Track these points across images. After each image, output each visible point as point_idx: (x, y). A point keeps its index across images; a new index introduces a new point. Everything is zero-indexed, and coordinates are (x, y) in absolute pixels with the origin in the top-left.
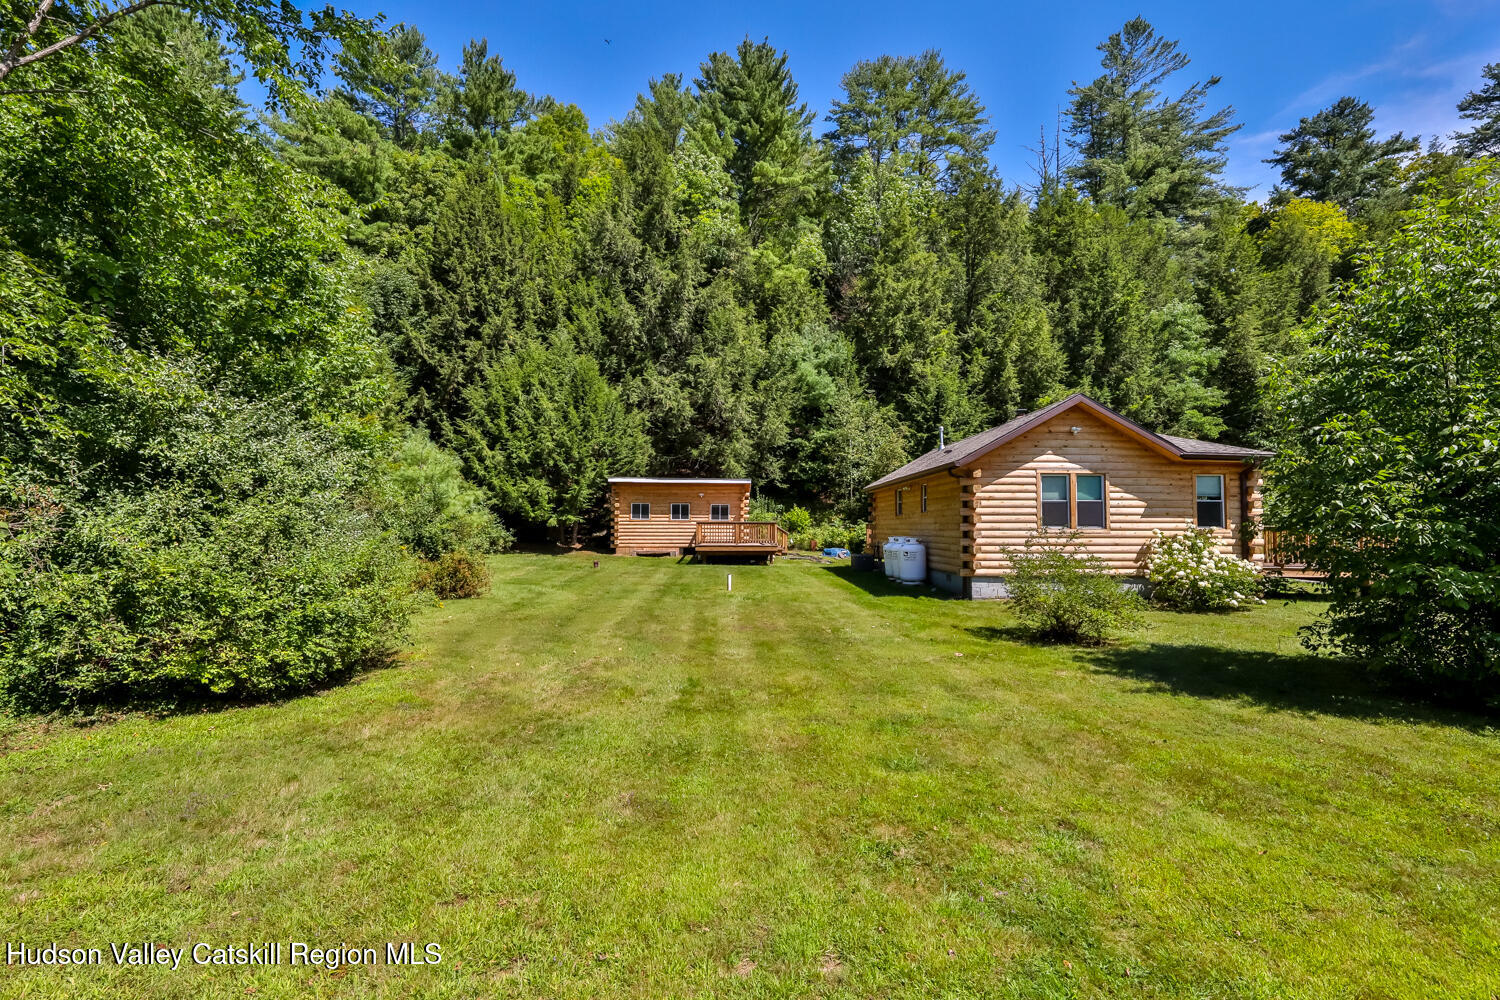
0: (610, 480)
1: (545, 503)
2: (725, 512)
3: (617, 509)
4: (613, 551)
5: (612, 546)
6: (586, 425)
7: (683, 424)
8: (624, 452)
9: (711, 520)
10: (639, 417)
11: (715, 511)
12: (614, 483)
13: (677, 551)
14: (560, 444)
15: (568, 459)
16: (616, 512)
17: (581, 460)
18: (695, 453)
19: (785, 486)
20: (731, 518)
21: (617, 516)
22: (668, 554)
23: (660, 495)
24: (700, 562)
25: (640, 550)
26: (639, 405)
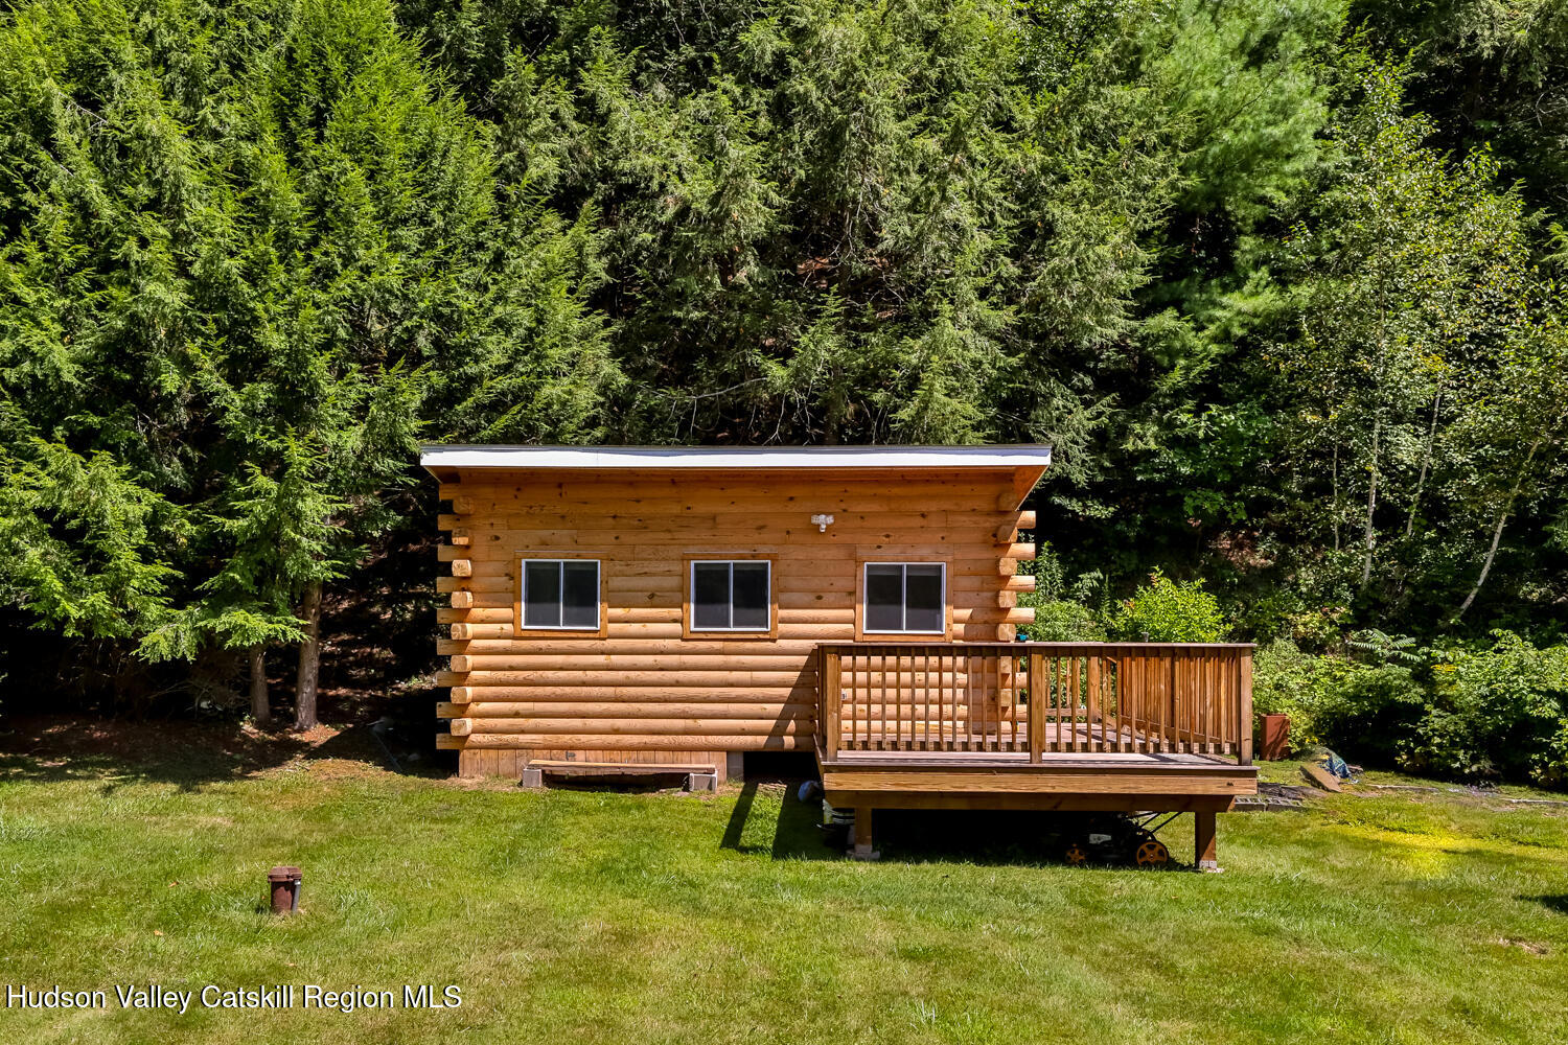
0: (430, 460)
1: (127, 558)
2: (925, 594)
3: (464, 583)
4: (447, 764)
5: (442, 742)
6: (323, 212)
7: (727, 265)
8: (496, 350)
9: (864, 633)
10: (556, 241)
11: (884, 591)
12: (452, 475)
13: (717, 764)
14: (208, 293)
15: (244, 364)
16: (457, 599)
17: (297, 360)
18: (777, 373)
19: (1099, 511)
20: (954, 620)
21: (463, 614)
22: (679, 780)
23: (643, 525)
24: (836, 844)
25: (559, 764)
26: (567, 201)
